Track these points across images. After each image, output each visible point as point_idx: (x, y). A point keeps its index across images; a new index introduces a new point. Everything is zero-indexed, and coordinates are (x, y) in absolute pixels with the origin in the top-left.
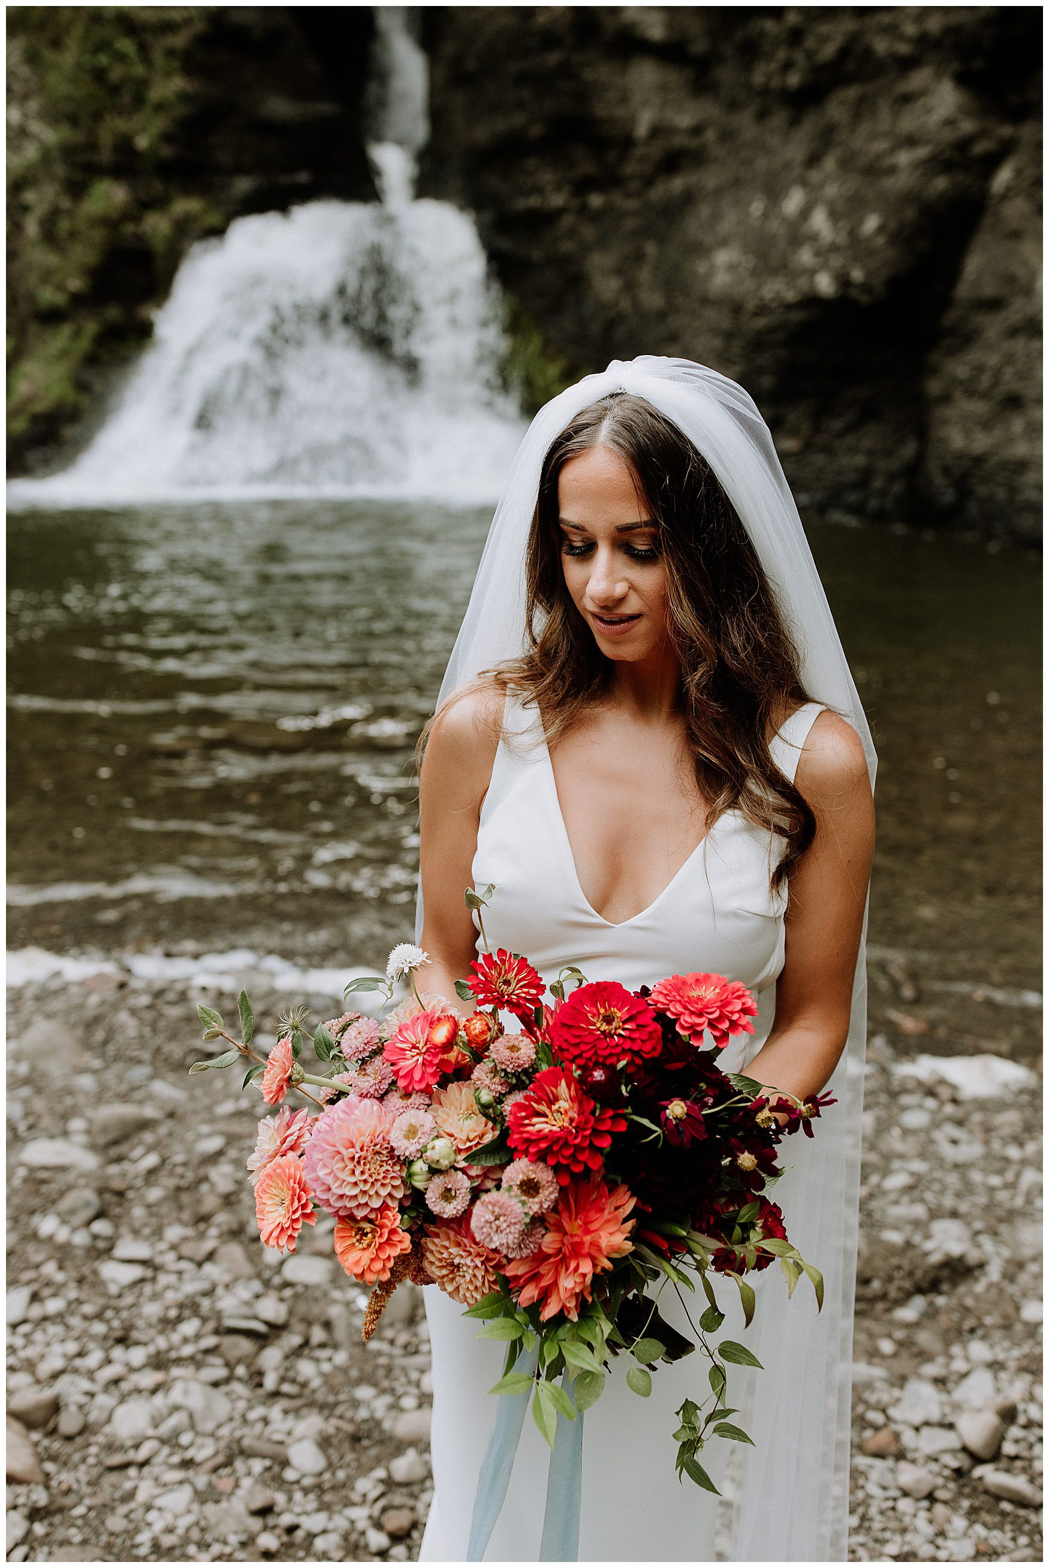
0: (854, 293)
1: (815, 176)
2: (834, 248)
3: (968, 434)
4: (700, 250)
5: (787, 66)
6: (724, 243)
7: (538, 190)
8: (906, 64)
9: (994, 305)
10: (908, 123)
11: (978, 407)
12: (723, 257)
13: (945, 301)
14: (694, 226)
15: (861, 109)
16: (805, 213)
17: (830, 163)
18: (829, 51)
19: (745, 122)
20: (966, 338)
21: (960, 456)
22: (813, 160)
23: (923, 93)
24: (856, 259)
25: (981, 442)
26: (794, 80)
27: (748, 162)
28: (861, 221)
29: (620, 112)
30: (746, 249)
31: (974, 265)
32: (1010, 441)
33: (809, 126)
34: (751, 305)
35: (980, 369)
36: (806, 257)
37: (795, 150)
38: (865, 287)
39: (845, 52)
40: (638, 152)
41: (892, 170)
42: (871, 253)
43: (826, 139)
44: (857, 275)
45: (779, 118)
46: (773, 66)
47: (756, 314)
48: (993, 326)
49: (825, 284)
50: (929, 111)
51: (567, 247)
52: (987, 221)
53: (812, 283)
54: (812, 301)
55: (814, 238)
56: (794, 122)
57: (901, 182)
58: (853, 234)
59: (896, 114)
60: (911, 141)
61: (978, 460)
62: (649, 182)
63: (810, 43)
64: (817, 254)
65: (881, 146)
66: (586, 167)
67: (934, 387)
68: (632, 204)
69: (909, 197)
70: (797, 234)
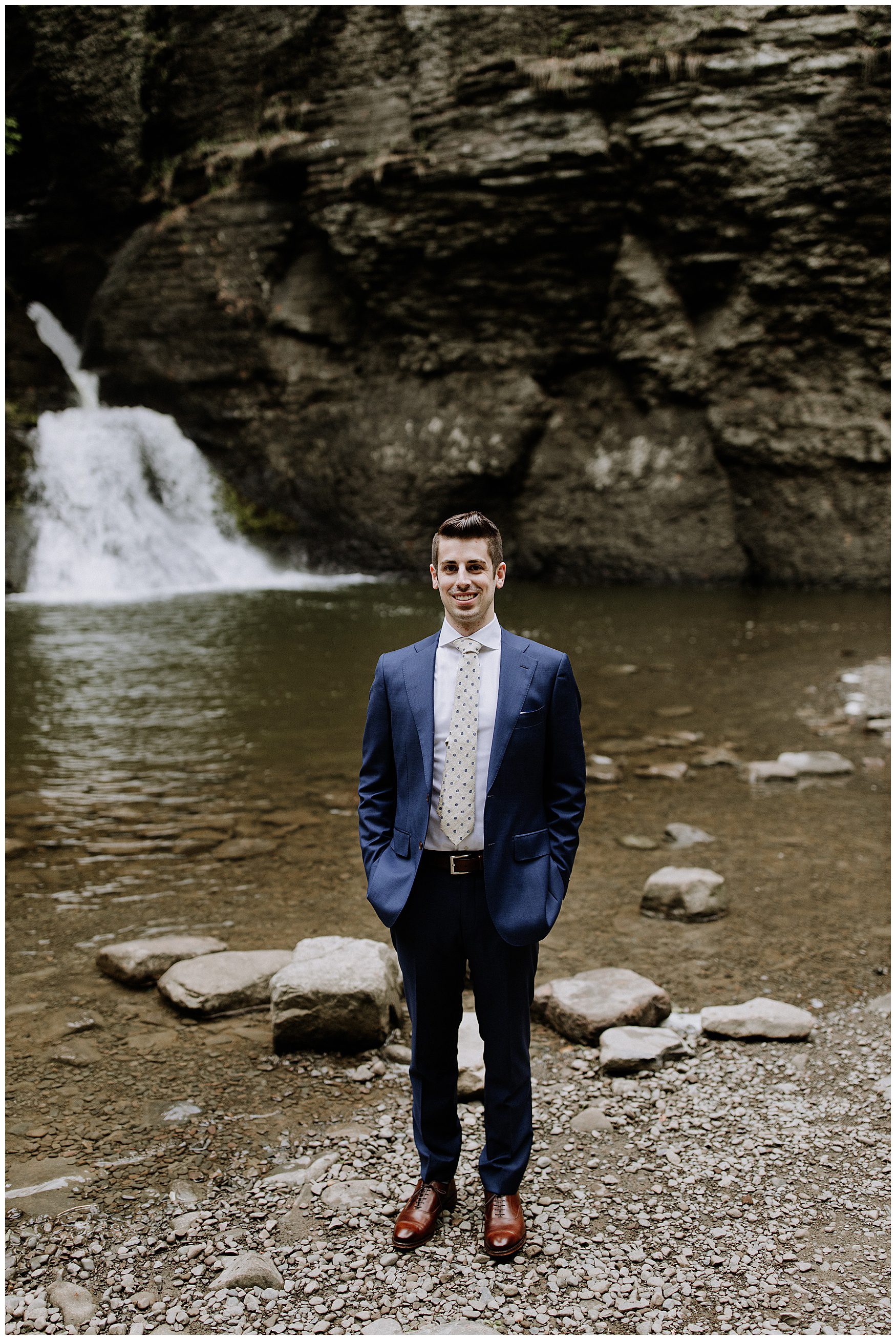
0: (494, 471)
1: (446, 413)
2: (473, 449)
3: (550, 536)
4: (370, 446)
5: (425, 360)
6: (389, 443)
7: (239, 407)
8: (501, 368)
9: (557, 477)
10: (504, 393)
11: (555, 524)
12: (390, 451)
13: (528, 475)
14: (357, 432)
15: (471, 384)
16: (446, 431)
17: (454, 407)
18: (455, 355)
19: (389, 382)
20: (542, 492)
21: (546, 547)
22: (443, 405)
23: (513, 381)
24: (492, 456)
25: (563, 539)
26: (428, 366)
27: (394, 403)
28: (489, 438)
29: (280, 368)
30: (406, 447)
31: (539, 458)
32: (581, 538)
33: (435, 387)
34: (422, 477)
35: (554, 506)
36: (454, 453)
37: (429, 399)
38: (499, 469)
39: (462, 358)
40: (291, 389)
41: (501, 415)
42: (500, 452)
43: (448, 396)
44: (494, 462)
45: (413, 383)
46: (415, 358)
47: (428, 480)
48: (557, 487)
49: (474, 466)
50: (517, 390)
51: (255, 439)
52: (546, 439)
53: (466, 466)
54: (467, 475)
55: (455, 443)
56: (424, 385)
57: (508, 421)
58: (483, 442)
59: (495, 389)
60: (509, 402)
61: (561, 548)
62: (306, 406)
63: (442, 351)
64: (461, 451)
65: (489, 402)
66: (265, 396)
67: (523, 515)
68: (293, 417)
69: (513, 428)
70: (443, 440)
